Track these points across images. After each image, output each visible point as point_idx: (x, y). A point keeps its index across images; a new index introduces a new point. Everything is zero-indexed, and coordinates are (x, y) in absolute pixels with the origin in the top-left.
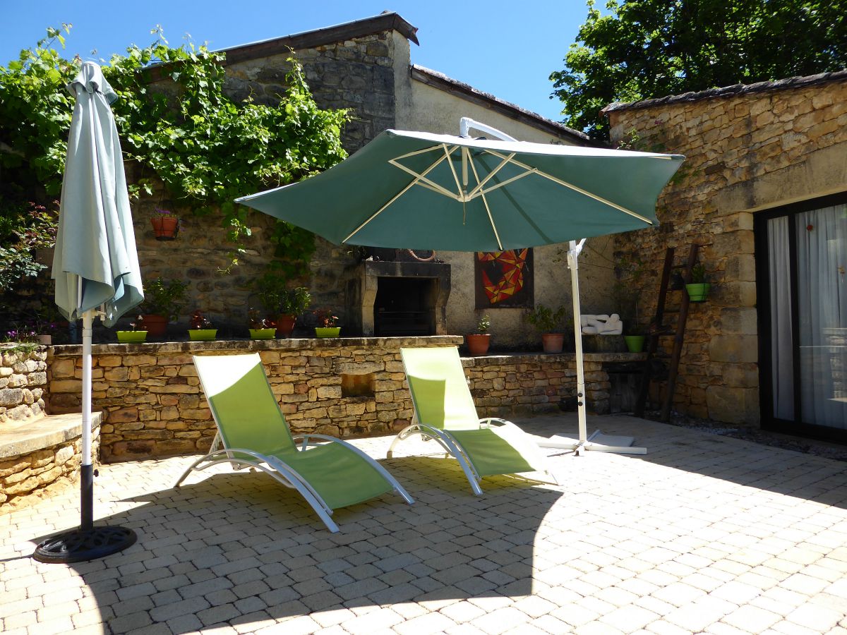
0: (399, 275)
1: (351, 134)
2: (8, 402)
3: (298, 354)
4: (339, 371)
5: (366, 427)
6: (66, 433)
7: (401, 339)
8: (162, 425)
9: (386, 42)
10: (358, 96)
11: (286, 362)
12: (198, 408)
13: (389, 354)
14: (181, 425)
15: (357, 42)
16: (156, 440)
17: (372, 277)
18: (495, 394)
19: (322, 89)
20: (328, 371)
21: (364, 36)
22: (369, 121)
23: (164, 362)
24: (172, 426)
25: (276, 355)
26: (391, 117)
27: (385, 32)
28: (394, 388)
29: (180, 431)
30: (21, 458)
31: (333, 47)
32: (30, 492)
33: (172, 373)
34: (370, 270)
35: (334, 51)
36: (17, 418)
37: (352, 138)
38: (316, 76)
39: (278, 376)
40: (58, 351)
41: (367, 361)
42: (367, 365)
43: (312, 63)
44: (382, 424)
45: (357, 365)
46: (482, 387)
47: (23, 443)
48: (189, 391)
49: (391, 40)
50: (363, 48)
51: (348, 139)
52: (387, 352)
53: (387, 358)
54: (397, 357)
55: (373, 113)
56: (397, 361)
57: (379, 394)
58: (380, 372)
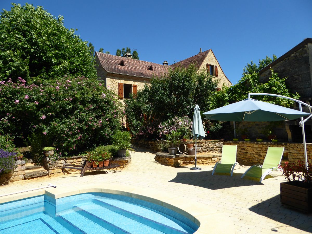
0: (296, 125)
1: (295, 81)
2: (211, 150)
3: (267, 146)
6: (213, 156)
8: (241, 158)
9: (306, 49)
10: (297, 69)
11: (264, 147)
12: (247, 156)
14: (244, 159)
15: (295, 53)
16: (240, 161)
17: (287, 126)
19: (285, 71)
21: (298, 50)
22: (301, 76)
23: (240, 145)
24: (242, 159)
25: (262, 145)
26: (308, 72)
27: (305, 46)
28: (294, 157)
29: (244, 160)
30: (205, 158)
31: (288, 58)
32: (207, 163)
33: (242, 147)
34: (287, 124)
35: (288, 59)
36: (212, 152)
37: (295, 82)
38: (283, 68)
39: (262, 151)
40: (224, 142)
43: (282, 65)
48: (245, 152)
49: (307, 47)
50: (297, 54)
51: (294, 83)
52: (291, 147)
53: (291, 149)
54: (294, 149)
55: (302, 73)
56: (294, 150)
57: (290, 159)
58: (289, 153)
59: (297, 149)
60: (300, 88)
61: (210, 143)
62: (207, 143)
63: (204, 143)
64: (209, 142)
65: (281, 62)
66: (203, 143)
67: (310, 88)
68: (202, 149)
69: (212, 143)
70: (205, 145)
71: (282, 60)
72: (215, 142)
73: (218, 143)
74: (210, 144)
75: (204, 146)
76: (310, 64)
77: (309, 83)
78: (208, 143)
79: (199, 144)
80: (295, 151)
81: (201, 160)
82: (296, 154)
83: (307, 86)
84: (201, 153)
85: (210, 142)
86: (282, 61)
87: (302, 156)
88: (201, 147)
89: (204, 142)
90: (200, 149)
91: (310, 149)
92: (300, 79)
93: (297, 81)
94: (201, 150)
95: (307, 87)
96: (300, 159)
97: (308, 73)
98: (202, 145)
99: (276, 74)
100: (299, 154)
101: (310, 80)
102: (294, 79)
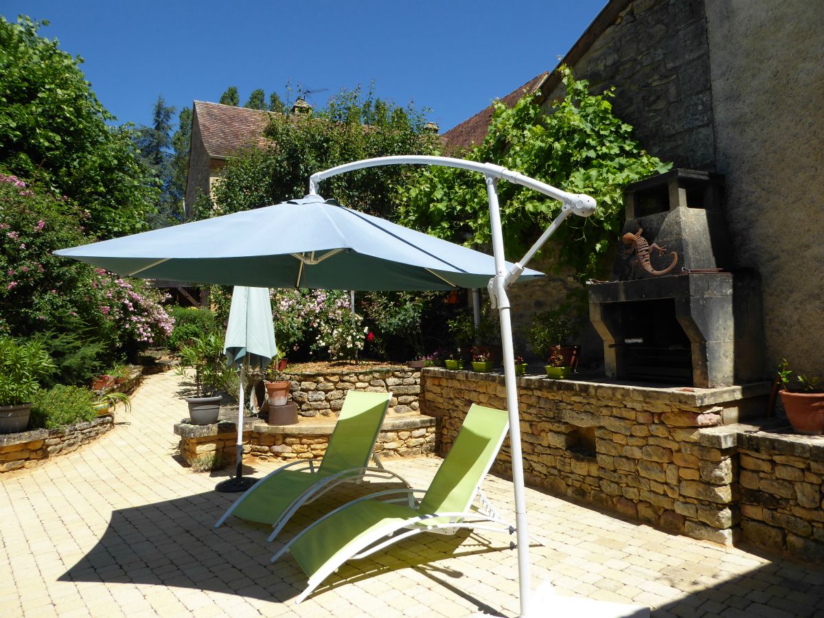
0: (623, 299)
3: (531, 393)
4: (561, 418)
5: (590, 493)
7: (614, 388)
10: (662, 48)
11: (523, 399)
13: (607, 406)
17: (595, 304)
18: (798, 512)
20: (552, 416)
22: (674, 76)
23: (463, 386)
26: (703, 52)
28: (614, 452)
33: (467, 396)
34: (593, 296)
41: (585, 412)
42: (583, 416)
43: (611, 44)
44: (604, 495)
45: (575, 414)
46: (771, 490)
47: (316, 428)
52: (604, 403)
53: (605, 411)
54: (615, 412)
55: (677, 63)
56: (615, 417)
57: (601, 456)
58: (601, 428)
59: (625, 414)
60: (674, 132)
61: (361, 377)
62: (346, 378)
63: (335, 379)
64: (356, 374)
65: (610, 30)
66: (332, 378)
67: (707, 125)
68: (328, 400)
69: (371, 376)
70: (340, 385)
71: (612, 23)
72: (385, 375)
73: (399, 377)
74: (360, 381)
75: (338, 389)
76: (707, 15)
77: (703, 103)
78: (354, 379)
79: (317, 382)
80: (617, 423)
81: (309, 445)
82: (622, 437)
83: (697, 119)
84: (323, 414)
85: (360, 373)
86: (610, 25)
87: (641, 448)
88: (327, 391)
89: (333, 375)
90: (320, 400)
91: (671, 416)
92: (673, 90)
93: (661, 105)
94: (325, 403)
95: (698, 123)
96: (634, 459)
97: (700, 57)
98: (331, 386)
99: (580, 85)
100: (632, 436)
101: (710, 89)
102: (652, 98)
